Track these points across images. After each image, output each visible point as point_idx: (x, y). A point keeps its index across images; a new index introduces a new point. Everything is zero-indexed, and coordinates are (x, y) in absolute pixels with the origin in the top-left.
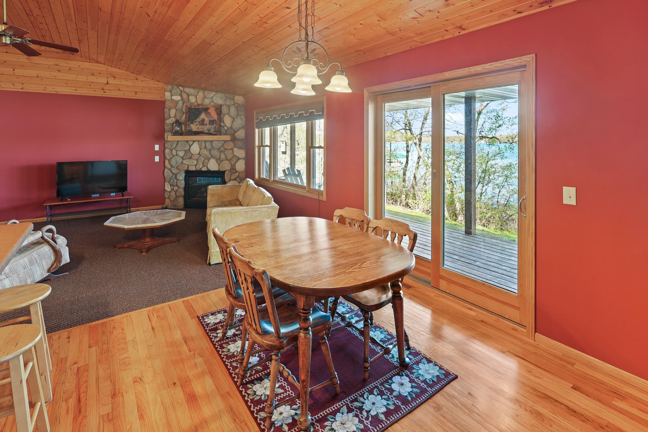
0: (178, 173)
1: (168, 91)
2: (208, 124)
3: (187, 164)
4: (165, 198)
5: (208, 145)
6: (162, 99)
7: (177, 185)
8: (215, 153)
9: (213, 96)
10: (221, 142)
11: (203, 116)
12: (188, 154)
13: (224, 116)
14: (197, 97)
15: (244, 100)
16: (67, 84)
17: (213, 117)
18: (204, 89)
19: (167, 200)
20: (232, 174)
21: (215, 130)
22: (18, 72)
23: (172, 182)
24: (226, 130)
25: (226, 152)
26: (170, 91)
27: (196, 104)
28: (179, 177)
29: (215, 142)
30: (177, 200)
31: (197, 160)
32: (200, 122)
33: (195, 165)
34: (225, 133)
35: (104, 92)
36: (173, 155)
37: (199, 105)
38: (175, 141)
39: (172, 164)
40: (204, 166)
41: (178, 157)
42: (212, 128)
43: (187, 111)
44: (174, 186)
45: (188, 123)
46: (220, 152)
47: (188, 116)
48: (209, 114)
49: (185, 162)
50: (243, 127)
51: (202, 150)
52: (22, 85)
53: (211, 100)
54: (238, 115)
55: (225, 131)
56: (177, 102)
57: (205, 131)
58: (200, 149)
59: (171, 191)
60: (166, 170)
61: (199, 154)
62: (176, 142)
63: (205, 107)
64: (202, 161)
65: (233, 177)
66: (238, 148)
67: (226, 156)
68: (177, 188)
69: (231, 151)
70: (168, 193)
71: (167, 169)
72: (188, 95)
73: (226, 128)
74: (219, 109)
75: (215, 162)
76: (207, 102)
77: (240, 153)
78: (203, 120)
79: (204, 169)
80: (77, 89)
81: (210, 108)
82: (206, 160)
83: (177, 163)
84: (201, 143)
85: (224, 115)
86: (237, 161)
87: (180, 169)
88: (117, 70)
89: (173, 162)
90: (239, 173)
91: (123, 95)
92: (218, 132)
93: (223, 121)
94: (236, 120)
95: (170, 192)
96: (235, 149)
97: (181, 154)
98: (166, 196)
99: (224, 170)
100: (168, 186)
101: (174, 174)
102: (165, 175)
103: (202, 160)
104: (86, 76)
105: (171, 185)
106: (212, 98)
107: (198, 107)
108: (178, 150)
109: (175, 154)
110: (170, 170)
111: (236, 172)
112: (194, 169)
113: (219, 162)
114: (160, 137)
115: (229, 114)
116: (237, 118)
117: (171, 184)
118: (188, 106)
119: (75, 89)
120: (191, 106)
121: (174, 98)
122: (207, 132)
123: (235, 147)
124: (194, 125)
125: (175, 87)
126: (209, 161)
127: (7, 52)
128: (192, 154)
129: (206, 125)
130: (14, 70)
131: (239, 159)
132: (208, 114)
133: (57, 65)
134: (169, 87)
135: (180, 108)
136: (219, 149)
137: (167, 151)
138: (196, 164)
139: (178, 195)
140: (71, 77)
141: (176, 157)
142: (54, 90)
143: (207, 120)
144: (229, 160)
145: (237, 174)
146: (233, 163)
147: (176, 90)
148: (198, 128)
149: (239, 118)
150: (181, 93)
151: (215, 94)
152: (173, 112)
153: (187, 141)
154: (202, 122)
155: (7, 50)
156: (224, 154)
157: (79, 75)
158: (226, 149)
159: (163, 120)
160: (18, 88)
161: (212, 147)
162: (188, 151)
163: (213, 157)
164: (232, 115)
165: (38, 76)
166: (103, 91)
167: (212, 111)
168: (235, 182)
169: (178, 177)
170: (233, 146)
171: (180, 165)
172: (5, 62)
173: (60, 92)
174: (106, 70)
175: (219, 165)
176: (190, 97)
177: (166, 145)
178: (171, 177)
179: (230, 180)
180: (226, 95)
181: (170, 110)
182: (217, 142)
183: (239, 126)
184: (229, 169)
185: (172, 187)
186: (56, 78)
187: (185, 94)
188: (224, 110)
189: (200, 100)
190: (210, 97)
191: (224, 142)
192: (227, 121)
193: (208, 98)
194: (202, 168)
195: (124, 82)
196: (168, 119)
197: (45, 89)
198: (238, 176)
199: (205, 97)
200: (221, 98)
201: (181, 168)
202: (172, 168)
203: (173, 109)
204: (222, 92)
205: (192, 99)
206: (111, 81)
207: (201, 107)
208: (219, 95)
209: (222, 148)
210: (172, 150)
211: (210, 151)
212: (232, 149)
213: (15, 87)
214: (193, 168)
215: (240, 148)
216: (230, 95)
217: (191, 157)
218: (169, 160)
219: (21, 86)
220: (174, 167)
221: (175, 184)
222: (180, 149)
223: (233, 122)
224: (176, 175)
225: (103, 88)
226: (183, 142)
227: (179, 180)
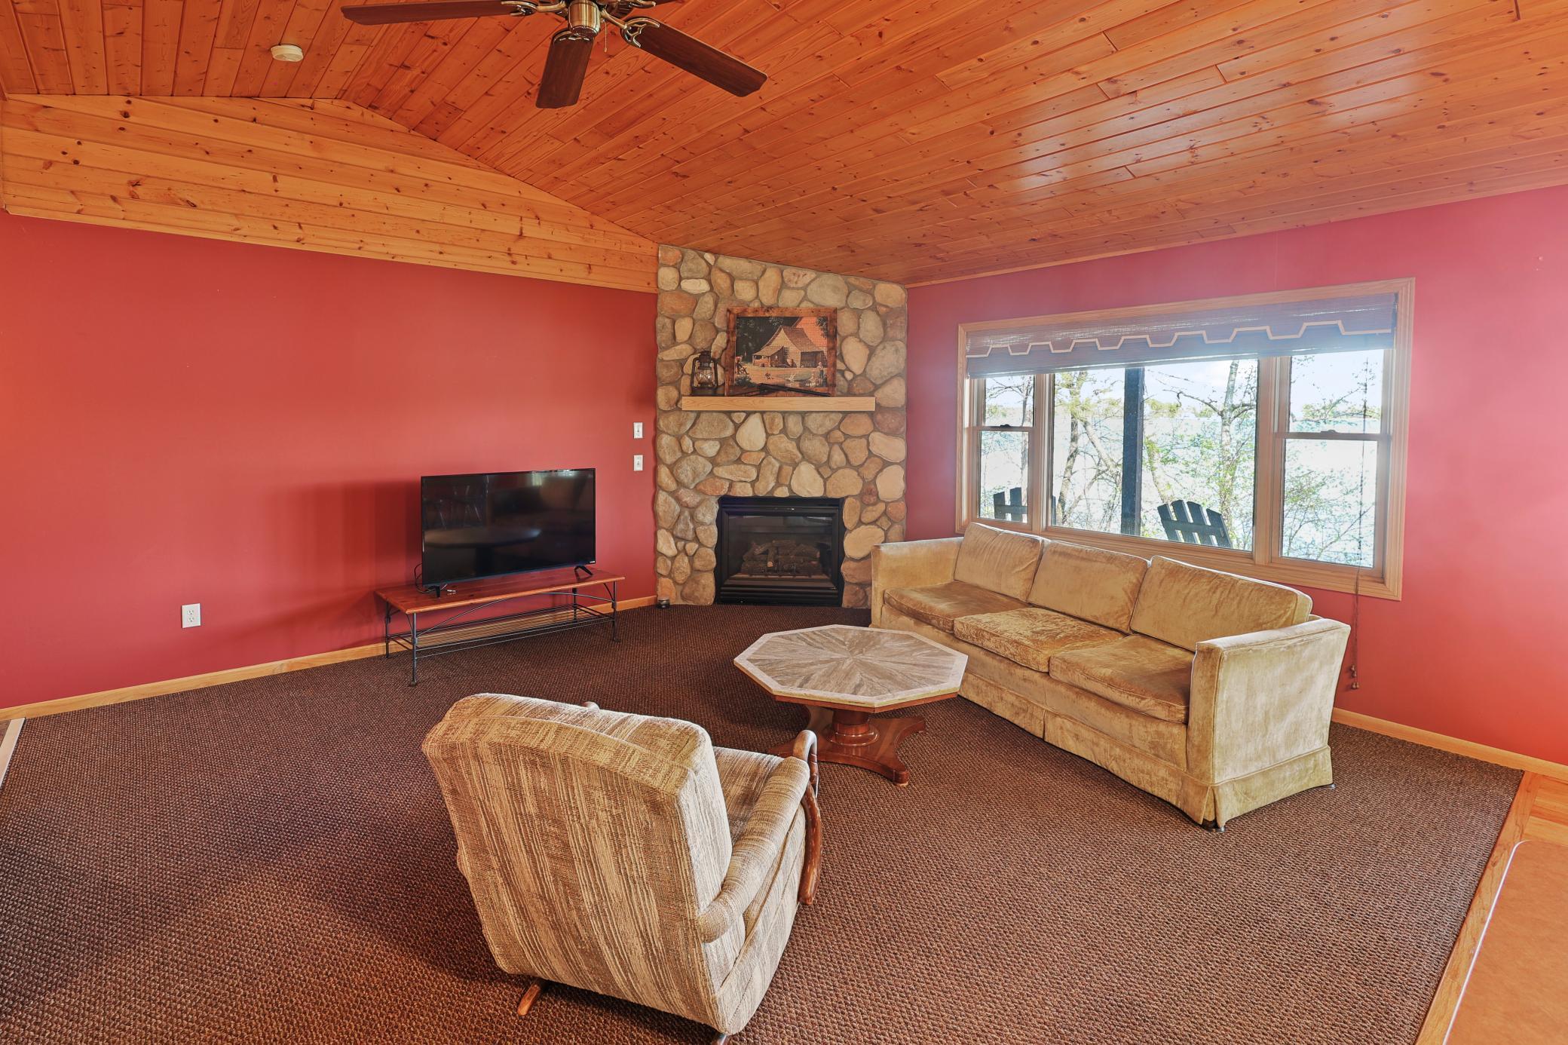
0: (699, 504)
1: (669, 266)
2: (798, 364)
3: (730, 477)
4: (656, 575)
5: (794, 425)
6: (652, 291)
7: (696, 539)
8: (816, 447)
9: (809, 284)
10: (833, 416)
11: (781, 339)
12: (730, 449)
13: (842, 341)
14: (761, 284)
15: (904, 295)
16: (418, 232)
17: (812, 344)
18: (781, 262)
19: (663, 580)
20: (865, 505)
21: (821, 380)
22: (288, 185)
23: (682, 531)
24: (850, 383)
25: (849, 444)
26: (677, 267)
27: (756, 304)
28: (704, 515)
29: (814, 415)
30: (697, 583)
31: (758, 468)
32: (772, 356)
33: (753, 483)
34: (846, 390)
35: (514, 263)
36: (682, 451)
37: (769, 308)
38: (691, 411)
39: (682, 477)
40: (778, 484)
41: (700, 459)
42: (813, 376)
43: (732, 325)
44: (686, 541)
45: (736, 361)
46: (831, 445)
47: (735, 338)
48: (802, 334)
49: (720, 471)
50: (898, 375)
51: (772, 439)
52: (300, 231)
53: (802, 293)
54: (885, 339)
55: (846, 385)
56: (696, 298)
57: (790, 385)
58: (768, 435)
59: (675, 556)
60: (662, 496)
61: (765, 449)
62: (693, 416)
63: (788, 315)
64: (776, 469)
65: (870, 515)
66: (885, 434)
67: (846, 456)
68: (697, 546)
69: (864, 441)
70: (669, 563)
71: (664, 493)
72: (732, 279)
73: (849, 376)
74: (828, 321)
75: (815, 473)
76: (789, 300)
77: (895, 448)
78: (783, 353)
79: (782, 493)
80: (445, 249)
81: (801, 318)
82: (785, 467)
83: (695, 474)
84: (773, 420)
85: (844, 338)
86: (881, 470)
87: (704, 493)
88: (544, 197)
89: (686, 473)
90: (887, 504)
91: (558, 272)
92: (828, 388)
93: (841, 353)
94: (879, 352)
95: (673, 558)
96: (877, 438)
97: (711, 448)
98: (662, 570)
99: (843, 495)
100: (669, 542)
101: (687, 507)
102: (661, 509)
103: (773, 466)
104: (469, 210)
105: (677, 538)
106: (805, 288)
107: (767, 315)
108: (698, 439)
109: (691, 450)
110: (672, 494)
111: (878, 500)
112: (750, 494)
113: (827, 473)
114: (645, 400)
115: (856, 334)
116: (884, 348)
117: (679, 535)
118: (735, 311)
119: (437, 248)
120: (745, 310)
121: (688, 285)
122: (797, 385)
123: (875, 430)
124: (756, 367)
125: (691, 254)
126: (794, 469)
127: (255, 120)
128: (743, 451)
129: (793, 365)
130: (275, 179)
131: (886, 464)
132: (798, 335)
133: (392, 171)
134: (672, 254)
135: (708, 314)
136: (827, 436)
137: (665, 441)
138: (754, 477)
139: (700, 568)
140: (429, 210)
141: (693, 457)
142: (385, 250)
143: (794, 353)
144: (857, 468)
145: (881, 507)
146: (869, 475)
147: (695, 262)
148: (767, 375)
149: (890, 348)
150: (710, 274)
151: (814, 275)
152: (684, 327)
153: (729, 413)
154: (781, 358)
155: (253, 114)
156: (842, 449)
157: (450, 205)
158: (847, 436)
159: (651, 351)
160: (285, 239)
161: (806, 428)
162: (732, 442)
163: (806, 457)
164: (868, 340)
165: (341, 204)
166: (508, 258)
167: (810, 326)
168: (873, 529)
169: (700, 517)
170: (871, 428)
171: (706, 480)
172: (250, 151)
173: (403, 256)
174: (518, 194)
175: (825, 480)
176: (739, 286)
177: (661, 424)
178: (679, 516)
179: (860, 523)
180: (852, 280)
181: (674, 323)
182: (822, 414)
183: (890, 370)
184: (856, 492)
185: (681, 544)
186: (391, 212)
187: (723, 274)
188: (846, 323)
189: (771, 293)
190: (800, 285)
191: (841, 415)
192: (854, 355)
193: (793, 288)
194: (774, 489)
195: (561, 236)
196: (667, 348)
197: (361, 245)
198: (885, 513)
199: (783, 285)
200: (835, 289)
201: (709, 489)
202: (682, 490)
203: (683, 317)
204: (836, 273)
205: (745, 292)
206: (531, 229)
207: (774, 314)
208: (829, 279)
209: (837, 434)
210: (679, 439)
211: (798, 441)
212: (866, 437)
213: (279, 237)
214: (744, 491)
215: (892, 433)
216: (862, 279)
217: (739, 458)
218: (672, 468)
219: (298, 233)
220: (688, 488)
221: (690, 535)
222: (705, 435)
223: (869, 359)
224: (693, 510)
225: (509, 249)
226: (714, 414)
227: (702, 524)
